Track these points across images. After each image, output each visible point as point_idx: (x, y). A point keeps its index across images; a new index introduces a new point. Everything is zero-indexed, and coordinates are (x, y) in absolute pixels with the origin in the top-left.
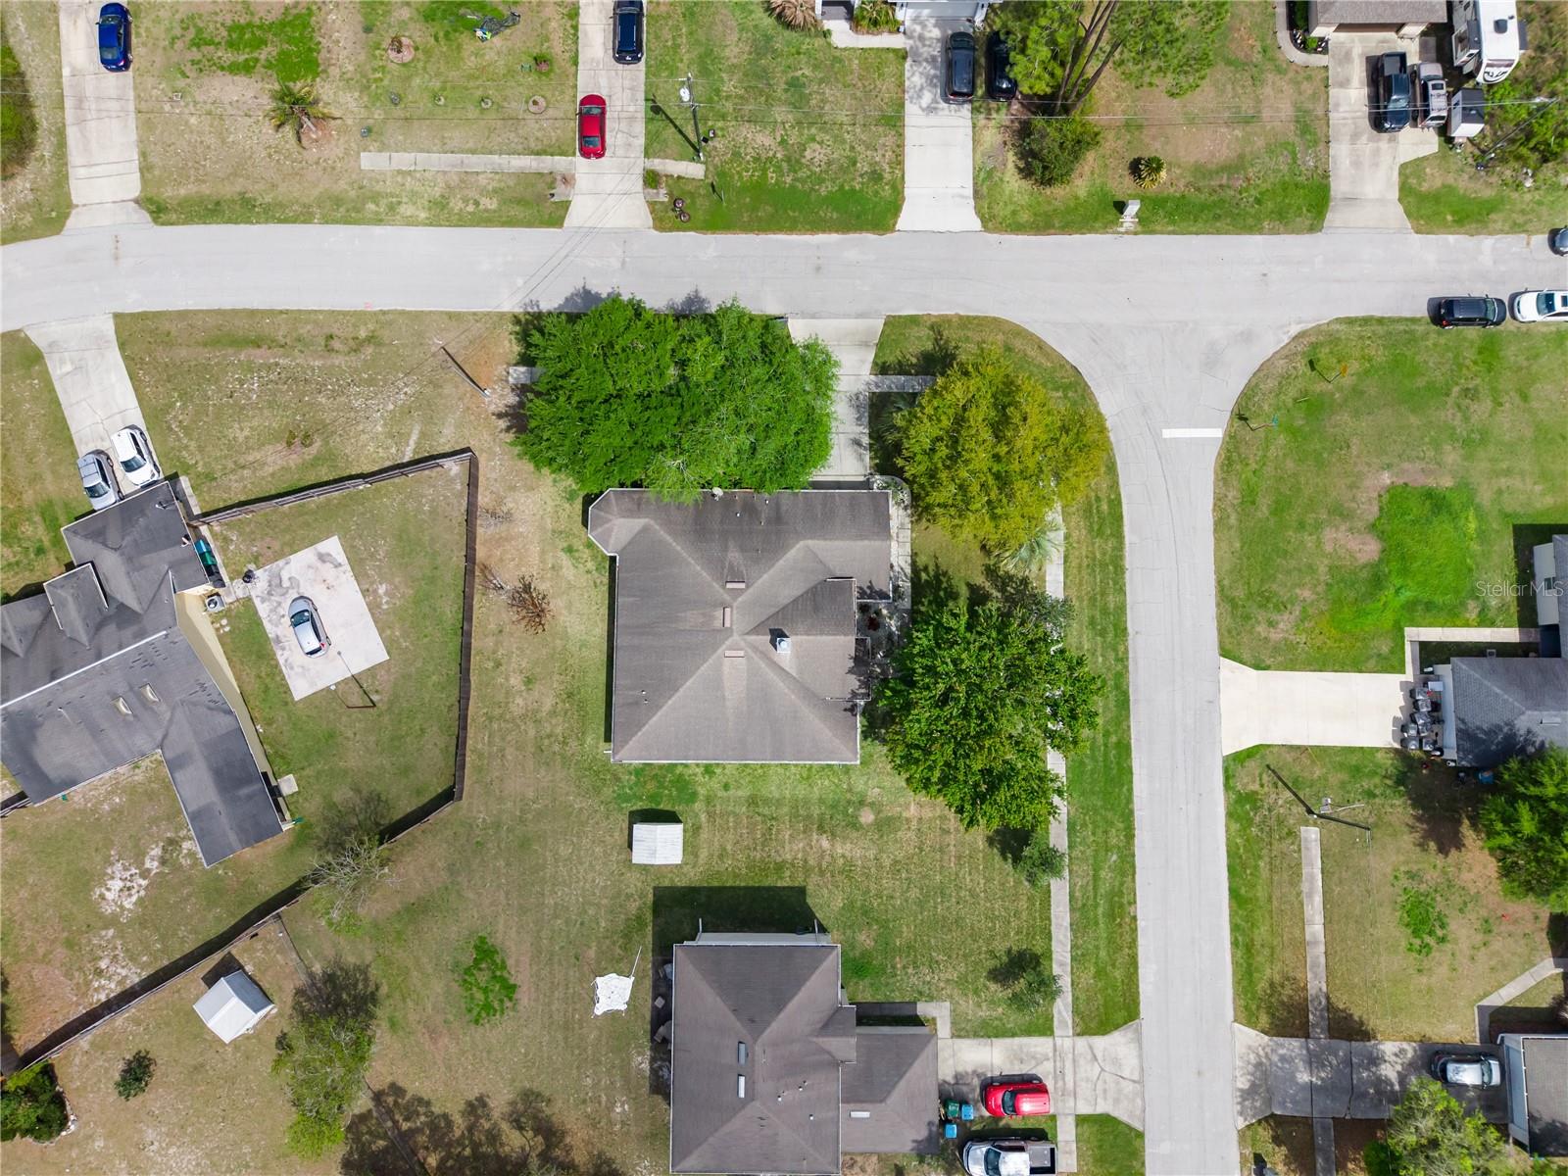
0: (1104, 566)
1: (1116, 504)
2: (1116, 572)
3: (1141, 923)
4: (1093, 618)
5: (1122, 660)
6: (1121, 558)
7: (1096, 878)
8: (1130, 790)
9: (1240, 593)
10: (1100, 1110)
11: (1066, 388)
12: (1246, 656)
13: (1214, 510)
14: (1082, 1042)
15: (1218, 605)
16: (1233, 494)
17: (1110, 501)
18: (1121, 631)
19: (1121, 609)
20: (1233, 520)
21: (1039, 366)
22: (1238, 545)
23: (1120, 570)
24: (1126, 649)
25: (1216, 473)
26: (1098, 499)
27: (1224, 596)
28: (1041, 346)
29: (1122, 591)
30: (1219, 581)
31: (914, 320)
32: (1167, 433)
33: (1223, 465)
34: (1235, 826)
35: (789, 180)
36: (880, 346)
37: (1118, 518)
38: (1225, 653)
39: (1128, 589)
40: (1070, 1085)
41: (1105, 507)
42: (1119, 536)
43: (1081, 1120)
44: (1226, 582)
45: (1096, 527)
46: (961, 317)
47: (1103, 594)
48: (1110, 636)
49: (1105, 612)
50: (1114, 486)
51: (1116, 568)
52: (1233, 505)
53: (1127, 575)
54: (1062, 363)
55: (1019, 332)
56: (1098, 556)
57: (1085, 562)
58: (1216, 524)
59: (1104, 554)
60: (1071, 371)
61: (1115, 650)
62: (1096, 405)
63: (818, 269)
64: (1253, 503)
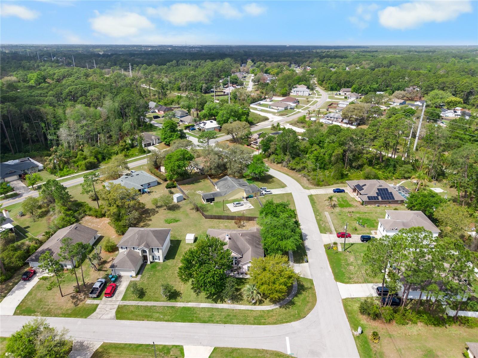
0: (245, 320)
1: (264, 324)
3: (141, 322)
4: (230, 315)
5: (217, 322)
6: (248, 324)
7: (157, 312)
8: (179, 322)
9: (235, 355)
10: (98, 310)
11: (299, 314)
12: (214, 355)
13: (262, 349)
14: (116, 306)
15: (231, 348)
16: (268, 356)
17: (265, 322)
18: (225, 323)
19: (232, 323)
20: (259, 355)
21: (304, 309)
22: (251, 355)
23: (244, 324)
24: (220, 324)
25: (275, 351)
26: (266, 319)
27: (234, 350)
28: (311, 309)
29: (237, 323)
30: (239, 349)
31: (313, 284)
32: (287, 338)
33: (277, 353)
34: (161, 347)
35: (343, 264)
36: (304, 278)
37: (259, 324)
38: (215, 349)
39: (238, 325)
40: (107, 303)
41: (263, 321)
42: (254, 324)
43: (98, 305)
44: (239, 351)
46: (315, 293)
48: (224, 320)
49: (231, 319)
50: (269, 324)
51: (244, 322)
52: (264, 355)
53: (242, 325)
54: (306, 314)
55: (314, 305)
56: (249, 318)
57: (246, 315)
58: (258, 350)
59: (249, 320)
60: (304, 316)
61: (220, 321)
62: (294, 321)
63: (322, 268)
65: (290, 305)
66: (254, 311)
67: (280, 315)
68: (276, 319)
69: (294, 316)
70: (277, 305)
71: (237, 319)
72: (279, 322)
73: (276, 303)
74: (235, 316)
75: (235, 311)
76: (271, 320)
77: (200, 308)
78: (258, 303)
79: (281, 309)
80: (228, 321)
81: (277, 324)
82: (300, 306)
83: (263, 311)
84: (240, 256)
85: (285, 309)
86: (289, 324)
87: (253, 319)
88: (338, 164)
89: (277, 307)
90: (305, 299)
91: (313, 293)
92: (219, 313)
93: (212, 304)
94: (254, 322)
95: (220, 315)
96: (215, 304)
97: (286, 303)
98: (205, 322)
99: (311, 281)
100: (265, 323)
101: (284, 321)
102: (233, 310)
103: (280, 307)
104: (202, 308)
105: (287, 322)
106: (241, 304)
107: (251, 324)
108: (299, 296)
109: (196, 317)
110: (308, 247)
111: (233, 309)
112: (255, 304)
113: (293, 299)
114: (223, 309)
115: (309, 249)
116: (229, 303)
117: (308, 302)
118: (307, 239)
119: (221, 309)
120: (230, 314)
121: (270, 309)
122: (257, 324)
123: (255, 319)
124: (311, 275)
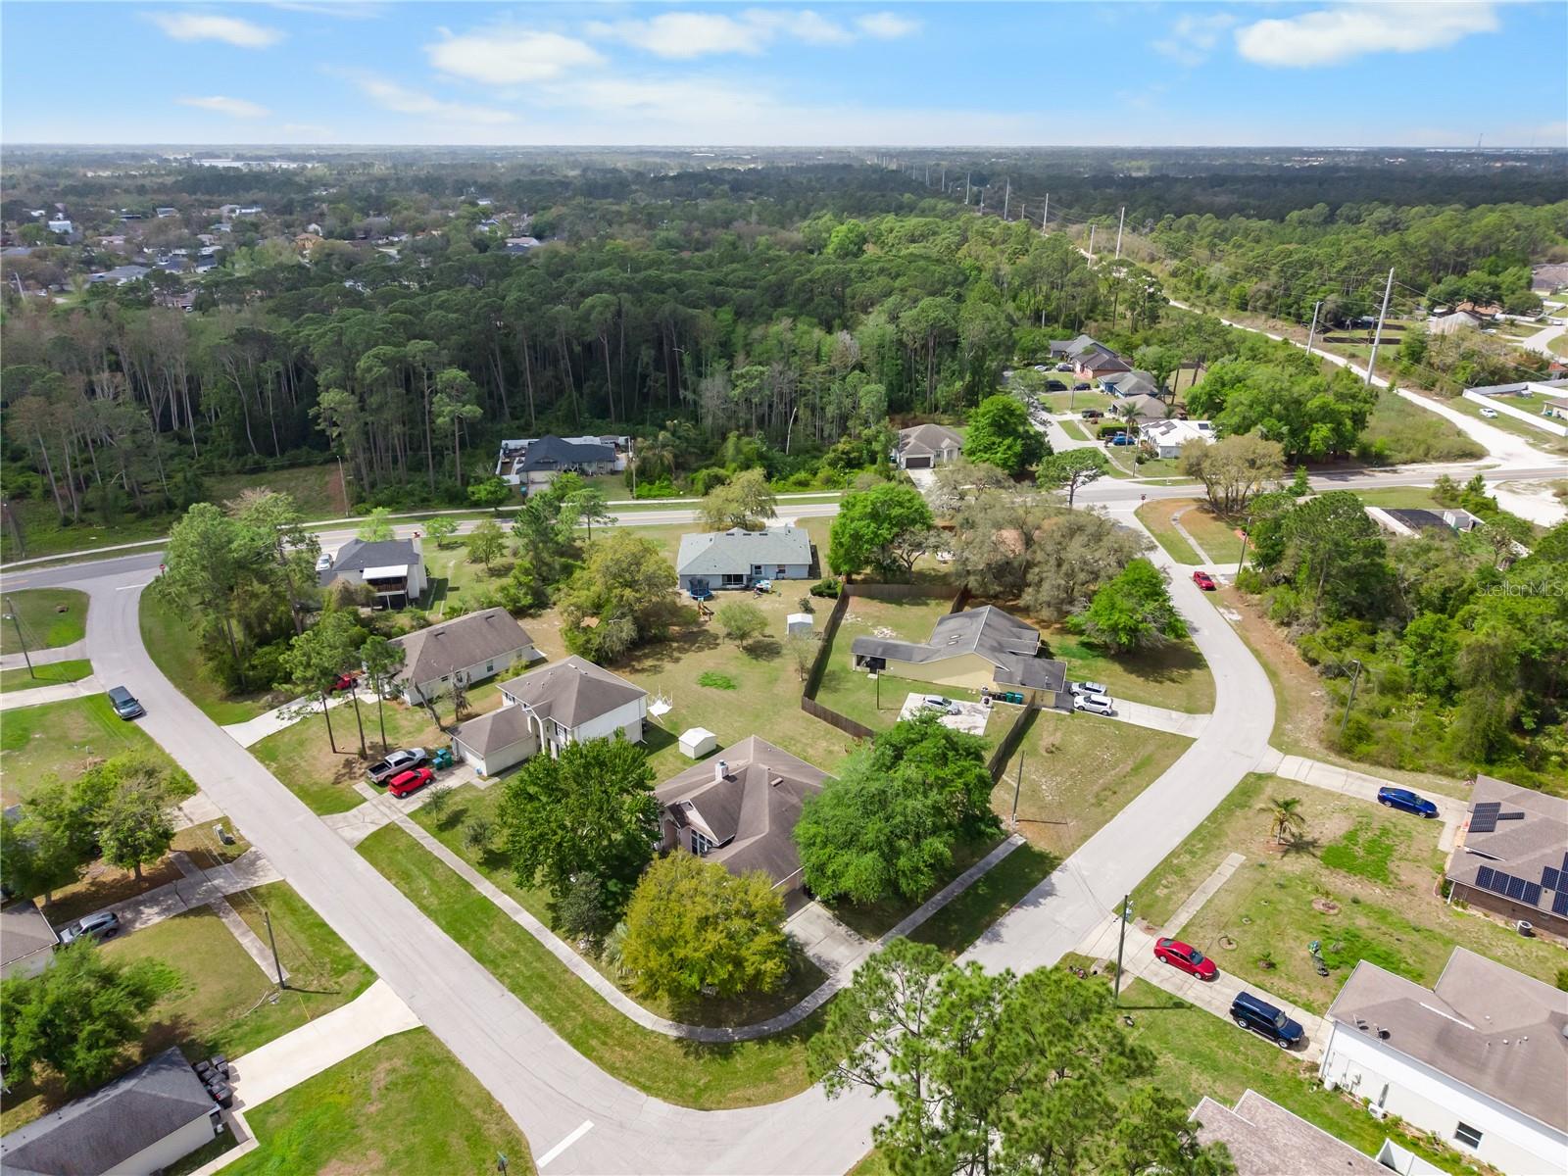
0: (561, 1012)
1: (587, 1052)
2: (550, 1016)
3: (383, 879)
4: (544, 979)
5: (501, 978)
6: (553, 1026)
7: (431, 879)
8: (439, 925)
9: (435, 1072)
10: (354, 811)
11: (701, 1091)
12: (402, 1039)
13: (501, 1106)
14: (385, 822)
15: (449, 1052)
16: (491, 1130)
17: (593, 1050)
18: (514, 989)
19: (526, 1000)
20: (478, 1113)
21: (736, 1088)
22: (461, 1099)
23: (547, 1017)
24: (503, 983)
25: (521, 1133)
27: (449, 1060)
28: (749, 1102)
29: (536, 1009)
30: (458, 1066)
32: (588, 1125)
33: (518, 1142)
34: (345, 952)
37: (578, 1044)
38: (422, 1030)
39: (533, 1014)
40: (382, 808)
41: (594, 1042)
42: (569, 1037)
43: (365, 800)
44: (453, 1070)
45: (590, 1027)
47: (547, 998)
48: (521, 980)
49: (535, 988)
50: (600, 1061)
51: (552, 1017)
52: (485, 1122)
54: (720, 1105)
55: (776, 1097)
56: (573, 1014)
57: (578, 1002)
58: (491, 1099)
59: (569, 1017)
60: (707, 1106)
61: (509, 977)
62: (665, 1099)
64: (468, 1139)
65: (712, 1052)
66: (606, 1004)
67: (652, 1059)
68: (629, 1062)
69: (683, 1085)
70: (677, 1028)
72: (626, 1073)
73: (681, 1021)
74: (553, 987)
75: (565, 976)
76: (613, 1055)
77: (510, 919)
78: (641, 992)
79: (673, 1047)
80: (524, 988)
81: (612, 1074)
82: (734, 1072)
83: (626, 1018)
85: (686, 1054)
86: (643, 1095)
87: (580, 1020)
89: (673, 1033)
90: (776, 1064)
92: (531, 959)
93: (542, 927)
94: (573, 1031)
95: (528, 964)
96: (549, 932)
97: (711, 1039)
98: (480, 958)
101: (642, 1080)
102: (566, 970)
103: (679, 1040)
104: (515, 924)
105: (643, 1088)
106: (600, 970)
107: (561, 1032)
108: (773, 1046)
109: (480, 937)
110: (1003, 931)
111: (571, 968)
112: (629, 989)
113: (744, 1041)
115: (997, 937)
116: (576, 949)
117: (771, 1079)
118: (1036, 904)
119: (550, 953)
120: (549, 974)
121: (649, 1027)
122: (572, 1042)
123: (584, 1025)
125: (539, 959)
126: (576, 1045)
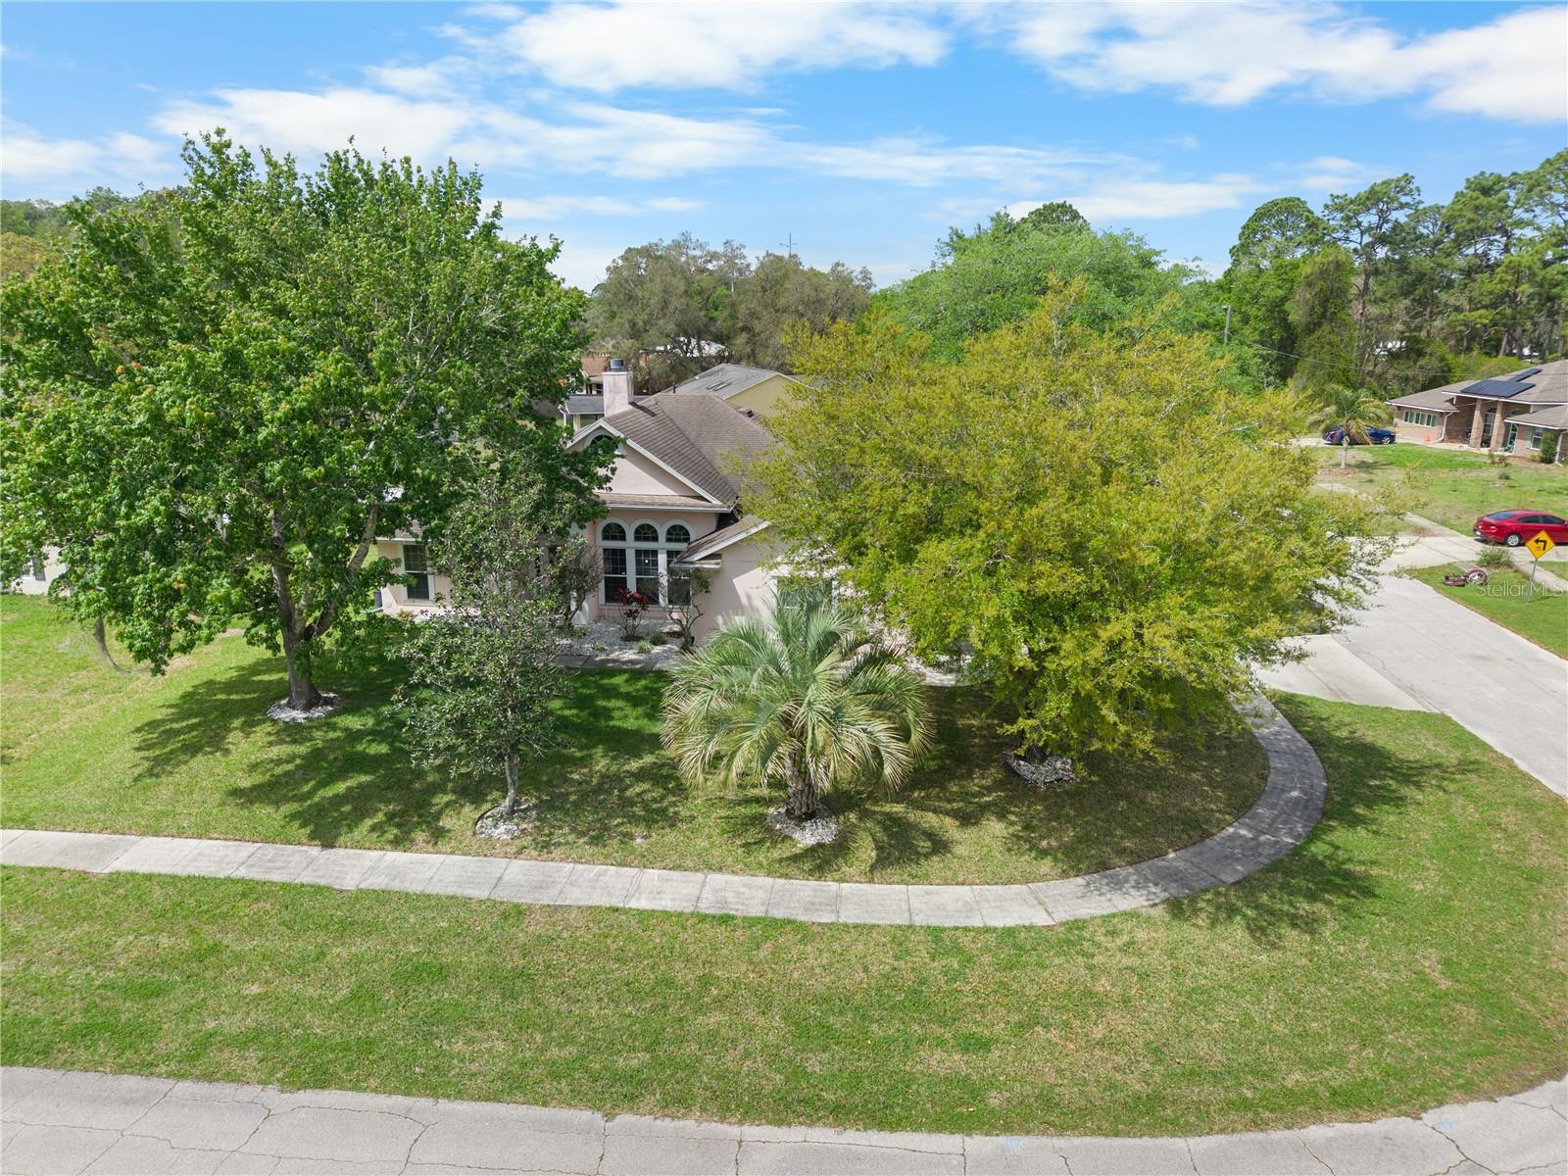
1: (960, 1111)
2: (618, 1077)
4: (442, 973)
6: (677, 1103)
24: (232, 1077)
26: (982, 1045)
29: (512, 1086)
31: (1471, 742)
36: (1349, 706)
41: (942, 1061)
42: (790, 1107)
49: (429, 1025)
51: (630, 1077)
53: (585, 1116)
56: (714, 1019)
57: (684, 975)
61: (243, 1042)
63: (1481, 658)
66: (805, 932)
67: (1203, 1001)
68: (1157, 1053)
70: (1118, 884)
71: (523, 1024)
73: (1103, 866)
74: (511, 983)
75: (534, 927)
77: (84, 877)
78: (866, 851)
79: (1196, 933)
80: (368, 1045)
81: (1182, 1129)
82: (1443, 909)
83: (935, 933)
84: (716, 504)
85: (1256, 929)
87: (773, 1028)
88: (1326, 327)
89: (1132, 900)
90: (1466, 844)
91: (1529, 806)
92: (306, 945)
93: (270, 850)
94: (799, 1072)
95: (299, 969)
96: (314, 851)
99: (1438, 724)
100: (976, 1094)
101: (1295, 1078)
102: (517, 913)
103: (1177, 908)
104: (116, 879)
105: (1352, 1101)
106: (646, 861)
108: (1387, 816)
111: (525, 899)
112: (822, 861)
113: (1313, 836)
114: (381, 897)
116: (488, 849)
117: (1534, 877)
119: (361, 895)
120: (447, 955)
121: (1041, 919)
122: (840, 1115)
123: (806, 1031)
124: (1411, 690)
125: (346, 928)
126: (883, 1115)
